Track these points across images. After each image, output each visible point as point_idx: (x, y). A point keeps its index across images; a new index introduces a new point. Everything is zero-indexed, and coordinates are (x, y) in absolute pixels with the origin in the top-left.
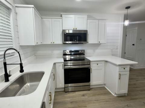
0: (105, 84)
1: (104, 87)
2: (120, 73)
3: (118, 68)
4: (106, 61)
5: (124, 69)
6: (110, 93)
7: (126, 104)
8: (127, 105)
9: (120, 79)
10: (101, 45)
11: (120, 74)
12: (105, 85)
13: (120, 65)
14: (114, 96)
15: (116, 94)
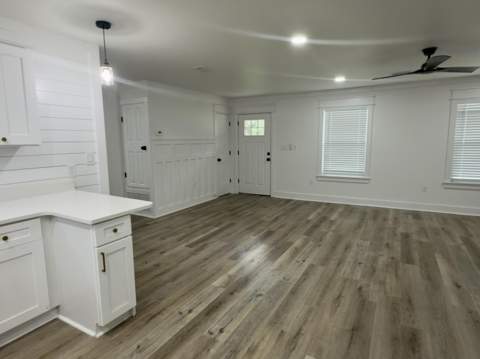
0: (58, 307)
1: (57, 319)
2: (102, 249)
3: (92, 233)
4: (50, 218)
5: (115, 231)
6: (81, 334)
7: (135, 346)
8: (139, 347)
9: (104, 271)
10: (18, 153)
11: (103, 254)
12: (58, 313)
13: (97, 224)
14: (94, 338)
15: (99, 328)
